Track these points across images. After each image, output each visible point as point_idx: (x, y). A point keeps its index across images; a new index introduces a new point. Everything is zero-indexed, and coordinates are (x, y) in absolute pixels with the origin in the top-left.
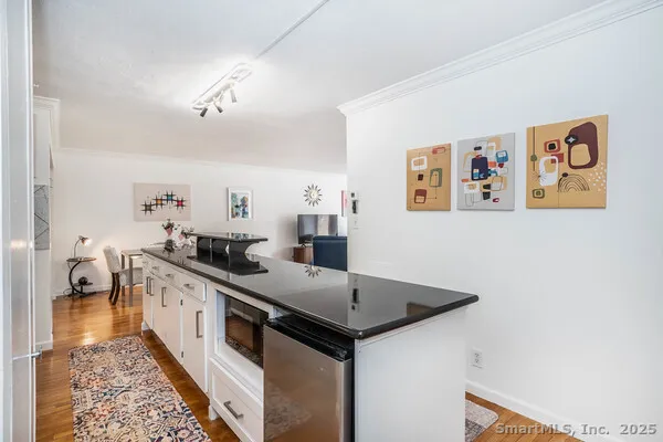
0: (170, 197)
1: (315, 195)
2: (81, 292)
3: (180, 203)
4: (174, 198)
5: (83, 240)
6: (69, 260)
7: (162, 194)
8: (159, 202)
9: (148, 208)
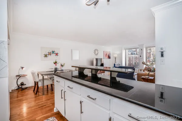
0: (53, 52)
1: (97, 52)
2: (22, 88)
3: (57, 54)
4: (55, 52)
5: (22, 68)
6: (17, 76)
7: (50, 51)
8: (49, 54)
9: (46, 56)
